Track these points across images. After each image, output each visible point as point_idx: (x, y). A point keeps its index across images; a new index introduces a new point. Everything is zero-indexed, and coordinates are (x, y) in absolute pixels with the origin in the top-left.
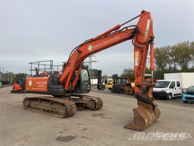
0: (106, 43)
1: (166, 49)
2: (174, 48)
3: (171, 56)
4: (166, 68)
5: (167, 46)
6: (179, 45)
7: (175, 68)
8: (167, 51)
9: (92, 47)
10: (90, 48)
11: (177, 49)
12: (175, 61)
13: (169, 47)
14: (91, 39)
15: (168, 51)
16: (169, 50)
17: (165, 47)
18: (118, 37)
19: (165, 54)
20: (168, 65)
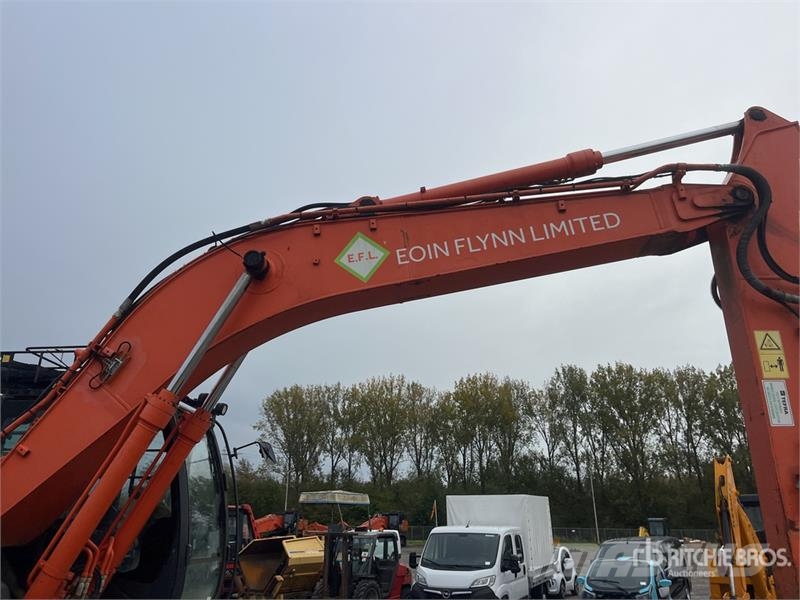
0: (508, 239)
1: (329, 397)
2: (353, 395)
3: (342, 424)
4: (317, 472)
5: (331, 384)
6: (373, 386)
7: (348, 474)
8: (331, 404)
9: (380, 254)
10: (362, 258)
11: (363, 400)
12: (355, 444)
13: (337, 389)
14: (365, 201)
15: (334, 403)
16: (338, 401)
17: (324, 389)
18: (612, 220)
19: (322, 414)
20: (329, 459)
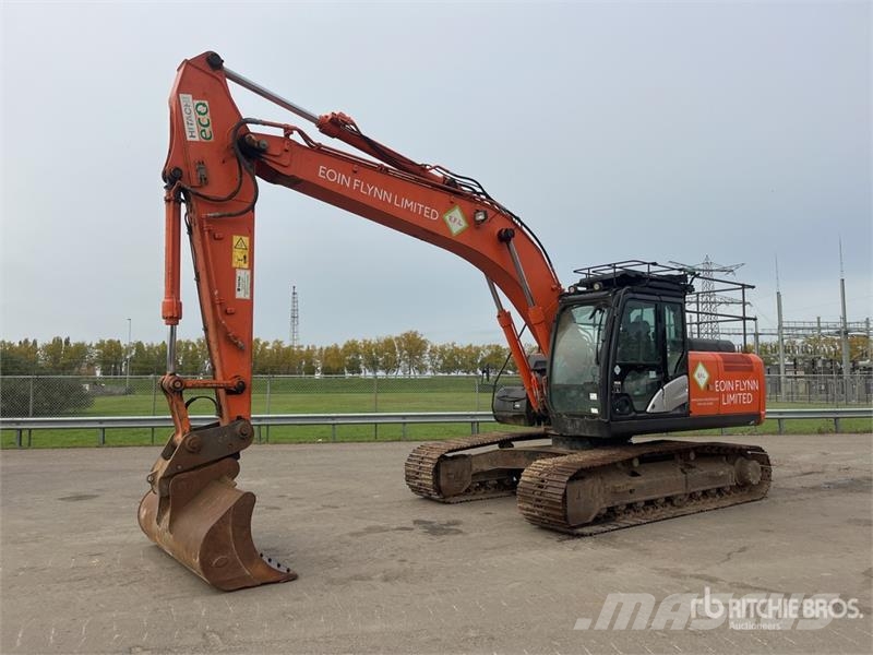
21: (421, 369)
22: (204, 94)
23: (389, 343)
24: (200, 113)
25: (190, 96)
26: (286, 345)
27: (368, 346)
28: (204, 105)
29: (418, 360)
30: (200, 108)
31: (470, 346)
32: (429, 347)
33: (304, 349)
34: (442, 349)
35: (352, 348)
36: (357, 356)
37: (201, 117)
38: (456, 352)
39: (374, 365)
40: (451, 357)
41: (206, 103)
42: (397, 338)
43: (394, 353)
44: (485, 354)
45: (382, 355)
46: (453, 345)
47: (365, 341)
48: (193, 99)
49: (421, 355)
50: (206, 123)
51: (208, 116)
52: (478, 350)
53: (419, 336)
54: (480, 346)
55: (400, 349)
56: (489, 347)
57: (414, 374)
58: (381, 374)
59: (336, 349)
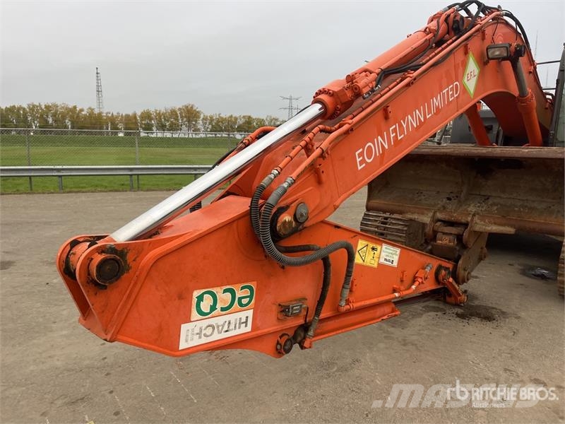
21: (196, 130)
22: (180, 297)
23: (173, 113)
24: (213, 308)
25: (184, 327)
26: (96, 111)
27: (159, 115)
28: (200, 298)
29: (194, 125)
30: (205, 306)
31: (231, 116)
32: (202, 116)
33: (110, 115)
34: (211, 118)
35: (146, 115)
36: (150, 120)
37: (219, 306)
38: (221, 120)
39: (162, 127)
40: (217, 124)
41: (196, 294)
42: (180, 109)
43: (178, 120)
44: (241, 122)
45: (169, 121)
46: (219, 114)
47: (156, 110)
48: (188, 320)
49: (196, 121)
50: (229, 295)
51: (218, 291)
52: (236, 119)
53: (194, 108)
54: (238, 116)
55: (182, 117)
56: (244, 117)
57: (192, 135)
58: (168, 135)
59: (135, 116)
